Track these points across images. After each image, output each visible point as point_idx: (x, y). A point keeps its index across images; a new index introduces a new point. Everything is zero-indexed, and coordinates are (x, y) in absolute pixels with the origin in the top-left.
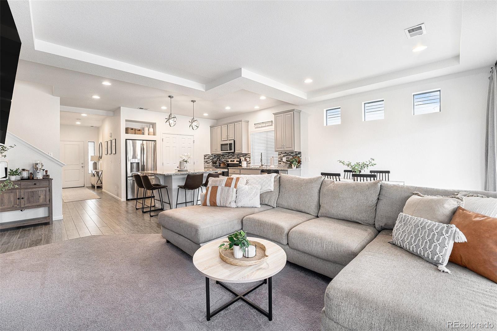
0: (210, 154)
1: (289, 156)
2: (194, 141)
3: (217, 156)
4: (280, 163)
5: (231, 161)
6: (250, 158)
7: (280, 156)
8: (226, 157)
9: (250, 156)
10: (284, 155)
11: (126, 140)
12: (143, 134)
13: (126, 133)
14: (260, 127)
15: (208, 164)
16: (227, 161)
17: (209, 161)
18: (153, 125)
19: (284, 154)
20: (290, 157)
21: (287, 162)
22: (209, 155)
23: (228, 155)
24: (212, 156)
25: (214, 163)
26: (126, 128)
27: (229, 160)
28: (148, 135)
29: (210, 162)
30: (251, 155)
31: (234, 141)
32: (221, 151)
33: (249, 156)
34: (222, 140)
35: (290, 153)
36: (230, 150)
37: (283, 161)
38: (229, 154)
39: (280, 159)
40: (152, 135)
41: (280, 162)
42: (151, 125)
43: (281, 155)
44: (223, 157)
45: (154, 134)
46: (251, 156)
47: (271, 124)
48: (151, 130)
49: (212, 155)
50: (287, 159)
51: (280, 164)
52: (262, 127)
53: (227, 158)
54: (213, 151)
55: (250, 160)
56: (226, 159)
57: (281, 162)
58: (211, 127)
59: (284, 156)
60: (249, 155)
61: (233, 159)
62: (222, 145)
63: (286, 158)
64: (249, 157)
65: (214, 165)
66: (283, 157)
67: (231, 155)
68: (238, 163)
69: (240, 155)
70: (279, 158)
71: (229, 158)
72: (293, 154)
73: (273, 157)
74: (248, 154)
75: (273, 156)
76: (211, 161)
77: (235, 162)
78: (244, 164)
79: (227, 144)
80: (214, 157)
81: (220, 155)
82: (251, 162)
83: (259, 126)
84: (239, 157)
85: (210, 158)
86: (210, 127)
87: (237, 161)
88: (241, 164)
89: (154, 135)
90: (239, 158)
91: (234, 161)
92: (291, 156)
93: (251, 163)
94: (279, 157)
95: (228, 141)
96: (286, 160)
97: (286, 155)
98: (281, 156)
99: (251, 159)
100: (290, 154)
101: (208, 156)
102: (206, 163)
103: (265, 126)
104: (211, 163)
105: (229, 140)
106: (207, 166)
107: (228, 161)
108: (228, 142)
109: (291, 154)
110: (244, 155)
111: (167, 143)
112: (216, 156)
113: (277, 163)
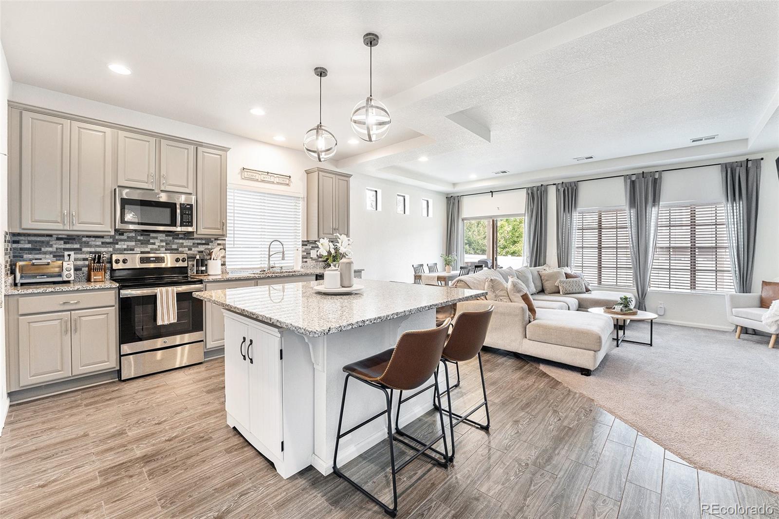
4: (305, 260)
6: (225, 250)
9: (224, 244)
21: (318, 258)
30: (227, 242)
31: (197, 199)
34: (123, 183)
36: (181, 225)
37: (311, 257)
41: (305, 258)
46: (227, 246)
47: (286, 182)
51: (306, 262)
52: (263, 181)
55: (224, 257)
57: (307, 258)
59: (312, 247)
70: (304, 252)
78: (214, 268)
79: (168, 205)
82: (227, 260)
83: (258, 177)
87: (177, 260)
94: (304, 249)
98: (307, 247)
99: (228, 252)
103: (273, 183)
105: (166, 192)
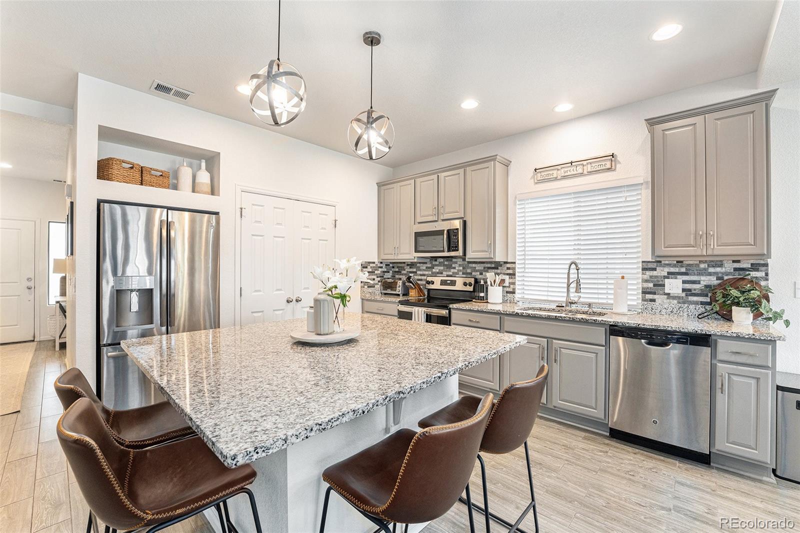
0: (376, 261)
1: (699, 274)
2: (336, 221)
3: (393, 267)
5: (443, 283)
6: (514, 275)
7: (649, 273)
8: (424, 270)
9: (514, 269)
10: (673, 270)
11: (100, 202)
12: (175, 187)
13: (99, 177)
14: (556, 179)
15: (371, 290)
16: (428, 282)
17: (374, 279)
18: (211, 160)
19: (675, 266)
20: (703, 278)
21: (693, 295)
22: (374, 263)
23: (429, 265)
24: (381, 267)
25: (388, 286)
26: (98, 161)
27: (437, 280)
28: (193, 191)
29: (377, 284)
30: (517, 266)
31: (465, 223)
32: (416, 251)
33: (508, 268)
34: (419, 220)
35: (702, 266)
36: (449, 251)
37: (667, 291)
38: (434, 263)
39: (651, 285)
40: (205, 193)
41: (650, 293)
42: (203, 164)
43: (655, 269)
44: (415, 270)
45: (213, 191)
46: (517, 270)
47: (608, 166)
48: (204, 177)
49: (381, 263)
50: (688, 286)
52: (565, 177)
53: (426, 273)
54: (386, 252)
55: (514, 284)
56: (421, 275)
57: (654, 293)
58: (380, 185)
59: (669, 273)
60: (508, 266)
61: (448, 276)
62: (418, 235)
63: (684, 282)
64: (510, 271)
65: (389, 291)
66: (665, 277)
67: (440, 264)
68: (471, 289)
69: (474, 265)
70: (646, 281)
71: (435, 275)
72: (718, 270)
73: (623, 277)
74: (506, 263)
75: (622, 271)
76: (379, 279)
77: (459, 286)
78: (495, 295)
79: (441, 233)
80: (386, 270)
81: (404, 263)
82: (517, 287)
83: (556, 174)
84: (469, 271)
85: (376, 272)
86: (377, 183)
87: (465, 284)
88: (482, 295)
89: (213, 193)
90: (471, 274)
91: (453, 283)
92: (710, 274)
93: (517, 291)
94: (646, 277)
95: (440, 223)
96: (684, 290)
97: (683, 270)
98: (654, 273)
99: (517, 278)
100: (705, 269)
101: (371, 265)
102: (366, 287)
103: (582, 174)
104: (378, 287)
105: (443, 220)
106: (368, 296)
107: (433, 283)
108: (445, 226)
109: (711, 270)
110: (489, 265)
111: (256, 222)
112: (391, 265)
113: (634, 298)
